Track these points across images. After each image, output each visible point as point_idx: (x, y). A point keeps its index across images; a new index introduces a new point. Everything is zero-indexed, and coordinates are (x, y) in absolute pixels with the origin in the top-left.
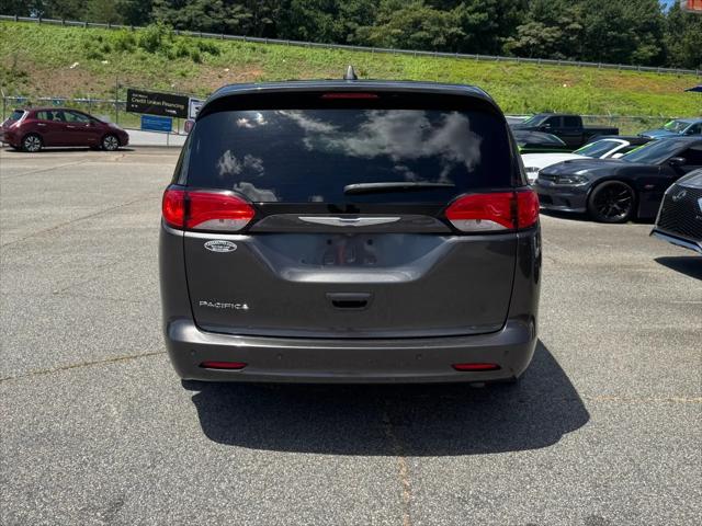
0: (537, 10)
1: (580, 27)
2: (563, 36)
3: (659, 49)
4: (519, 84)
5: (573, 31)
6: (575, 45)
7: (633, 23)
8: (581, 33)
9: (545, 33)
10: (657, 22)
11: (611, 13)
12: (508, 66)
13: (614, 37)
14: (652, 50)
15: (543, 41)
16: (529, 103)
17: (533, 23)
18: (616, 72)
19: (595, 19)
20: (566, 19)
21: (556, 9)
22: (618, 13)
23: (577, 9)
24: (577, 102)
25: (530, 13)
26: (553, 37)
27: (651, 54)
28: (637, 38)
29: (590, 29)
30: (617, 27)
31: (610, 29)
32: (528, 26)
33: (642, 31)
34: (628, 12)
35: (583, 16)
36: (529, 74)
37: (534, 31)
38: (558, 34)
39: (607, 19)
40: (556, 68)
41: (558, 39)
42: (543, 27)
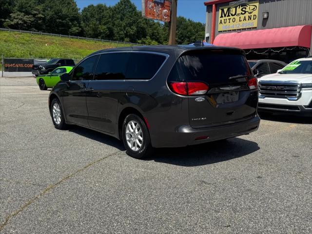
0: (20, 7)
1: (43, 16)
2: (35, 20)
3: (80, 29)
4: (24, 44)
5: (40, 18)
6: (41, 25)
7: (68, 16)
8: (44, 19)
9: (25, 18)
10: (78, 16)
11: (58, 10)
12: (15, 34)
13: (60, 22)
14: (77, 29)
15: (25, 22)
16: (31, 53)
17: (19, 13)
18: (68, 39)
19: (50, 13)
20: (35, 12)
21: (30, 6)
22: (61, 11)
23: (40, 7)
24: (55, 53)
25: (16, 8)
26: (30, 20)
27: (77, 31)
28: (70, 23)
29: (48, 17)
30: (60, 17)
31: (57, 19)
32: (16, 14)
33: (72, 20)
34: (65, 11)
35: (44, 11)
36: (28, 39)
37: (20, 17)
38: (32, 19)
39: (56, 13)
40: (40, 36)
41: (32, 22)
42: (25, 15)
